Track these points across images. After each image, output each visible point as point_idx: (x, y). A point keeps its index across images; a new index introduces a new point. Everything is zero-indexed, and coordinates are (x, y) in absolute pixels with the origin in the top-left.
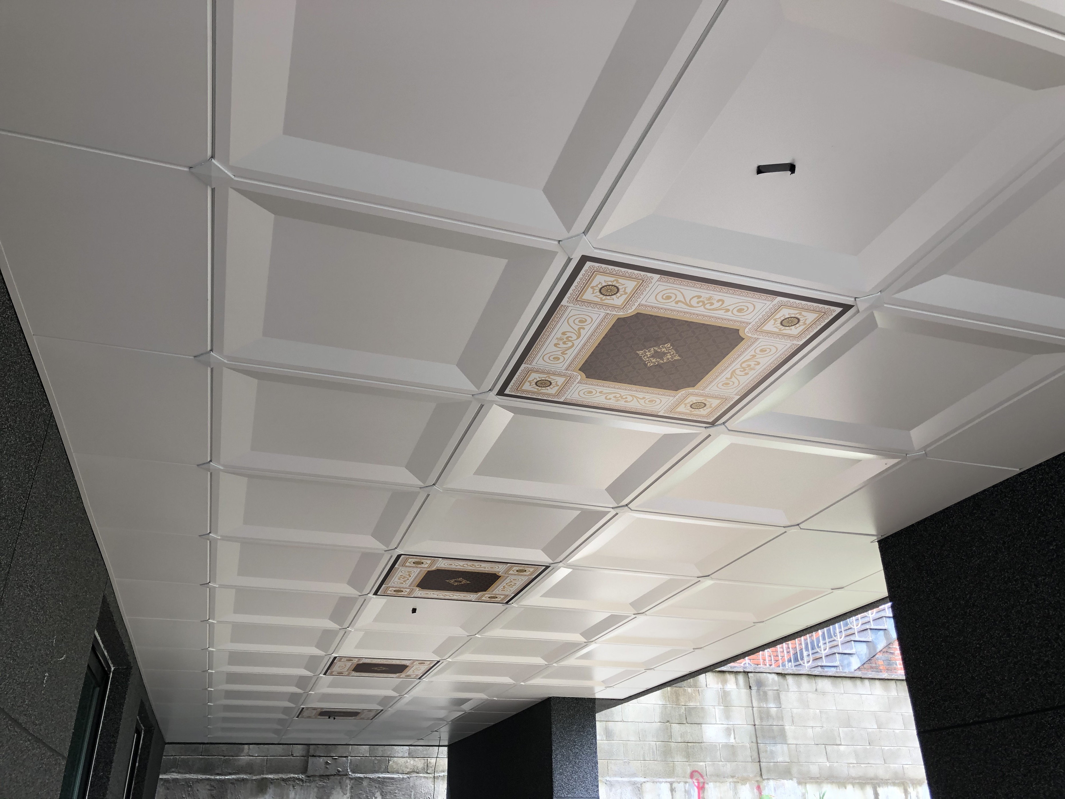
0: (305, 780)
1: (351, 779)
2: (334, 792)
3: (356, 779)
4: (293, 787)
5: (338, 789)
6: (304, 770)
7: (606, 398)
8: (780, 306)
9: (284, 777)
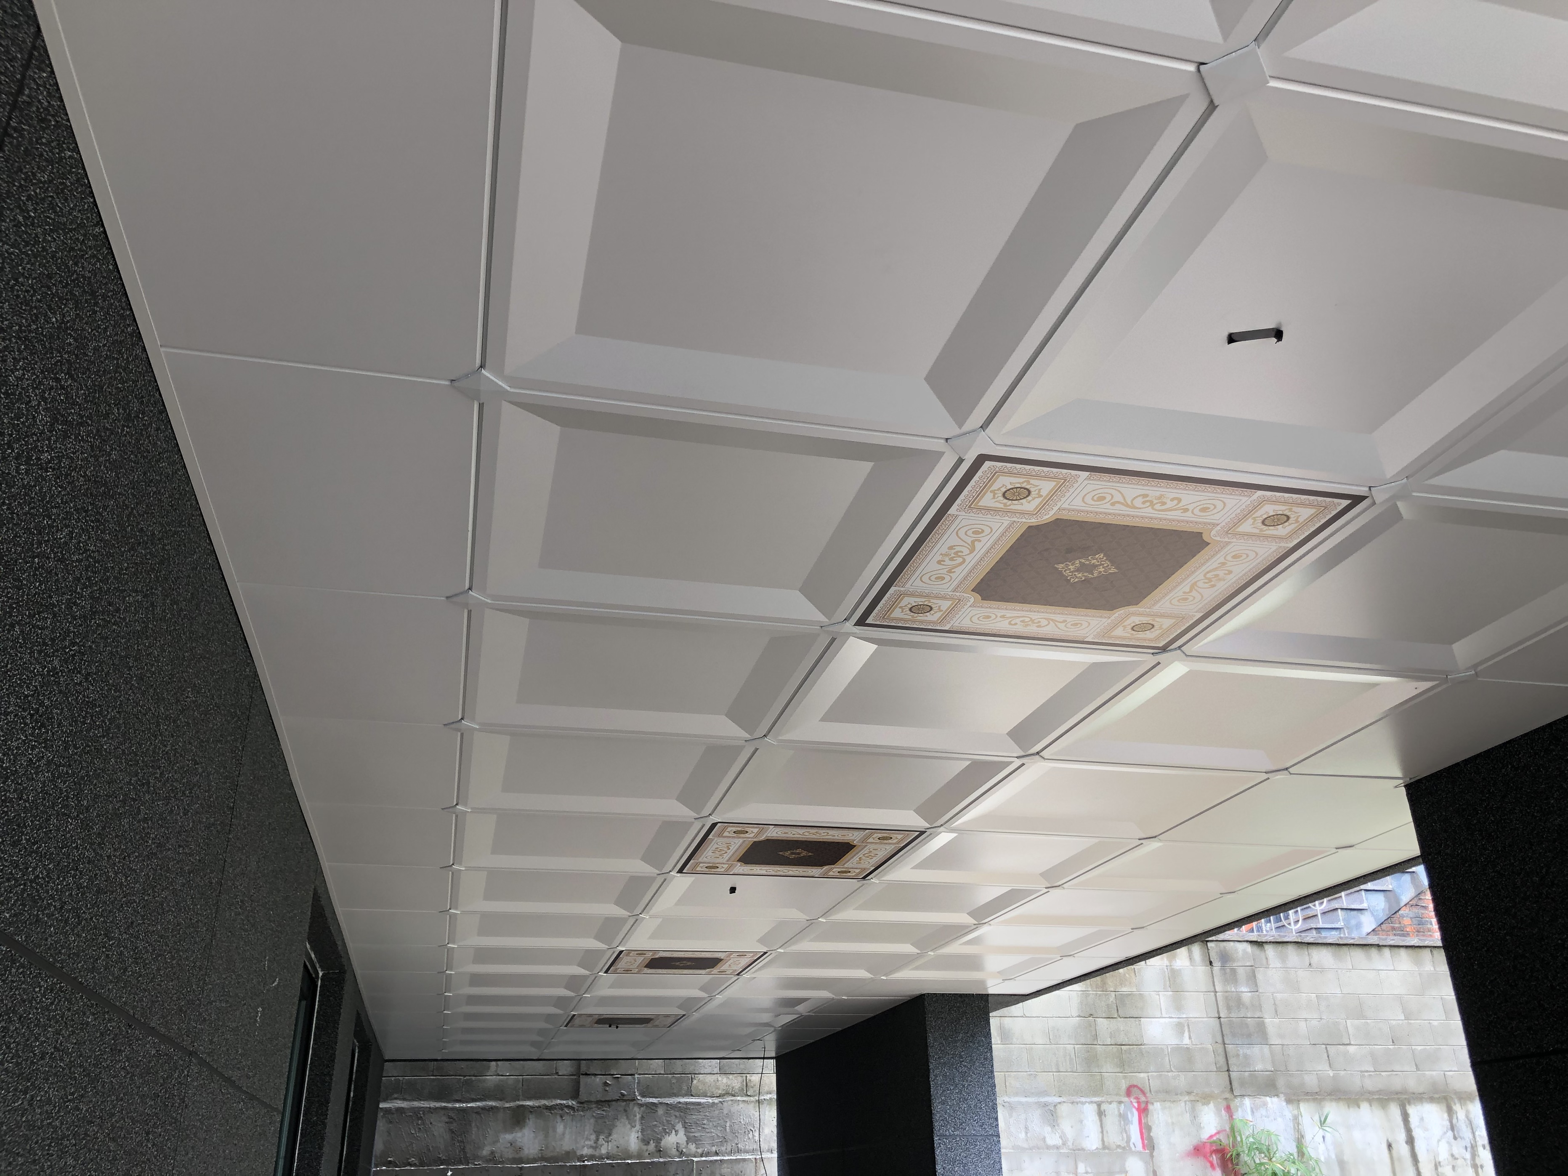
0: (576, 1108)
1: (641, 1105)
2: (618, 1123)
3: (648, 1105)
4: (561, 1117)
5: (624, 1120)
6: (575, 1094)
7: (1010, 623)
8: (1262, 502)
9: (547, 1104)
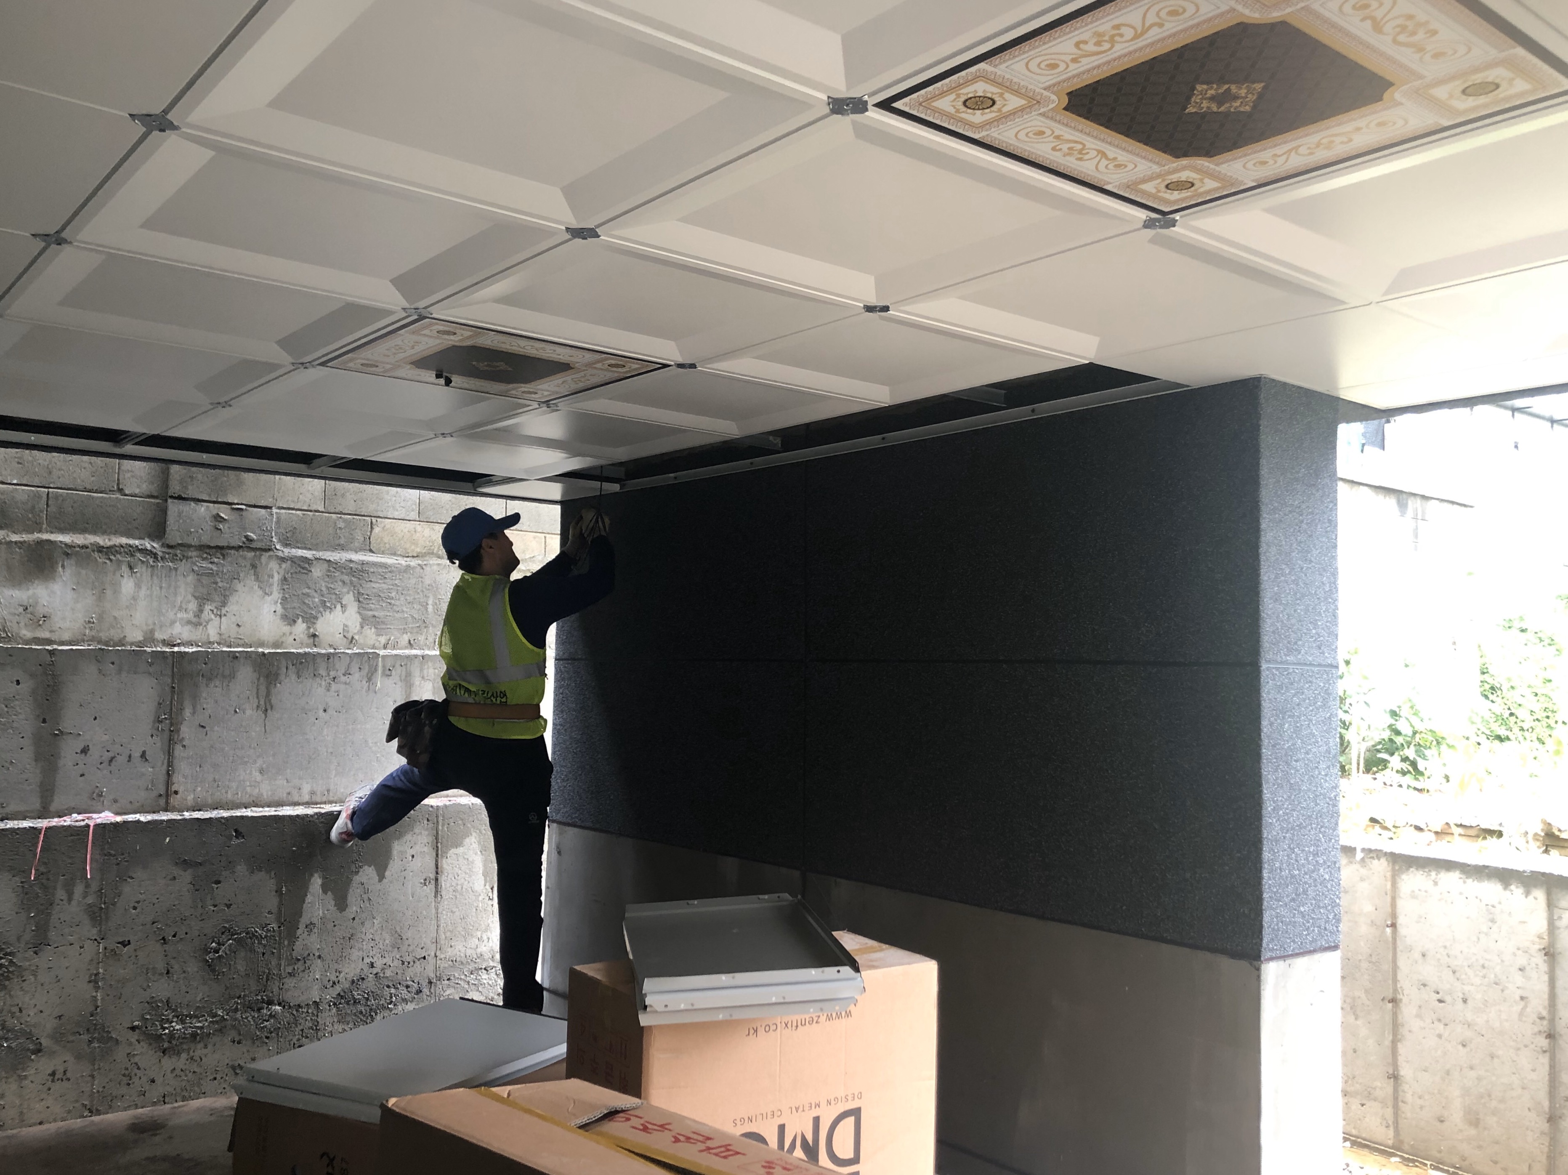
0: (160, 554)
1: (283, 560)
2: (239, 586)
3: (293, 560)
4: (131, 568)
5: (251, 581)
6: (158, 530)
9: (102, 543)
